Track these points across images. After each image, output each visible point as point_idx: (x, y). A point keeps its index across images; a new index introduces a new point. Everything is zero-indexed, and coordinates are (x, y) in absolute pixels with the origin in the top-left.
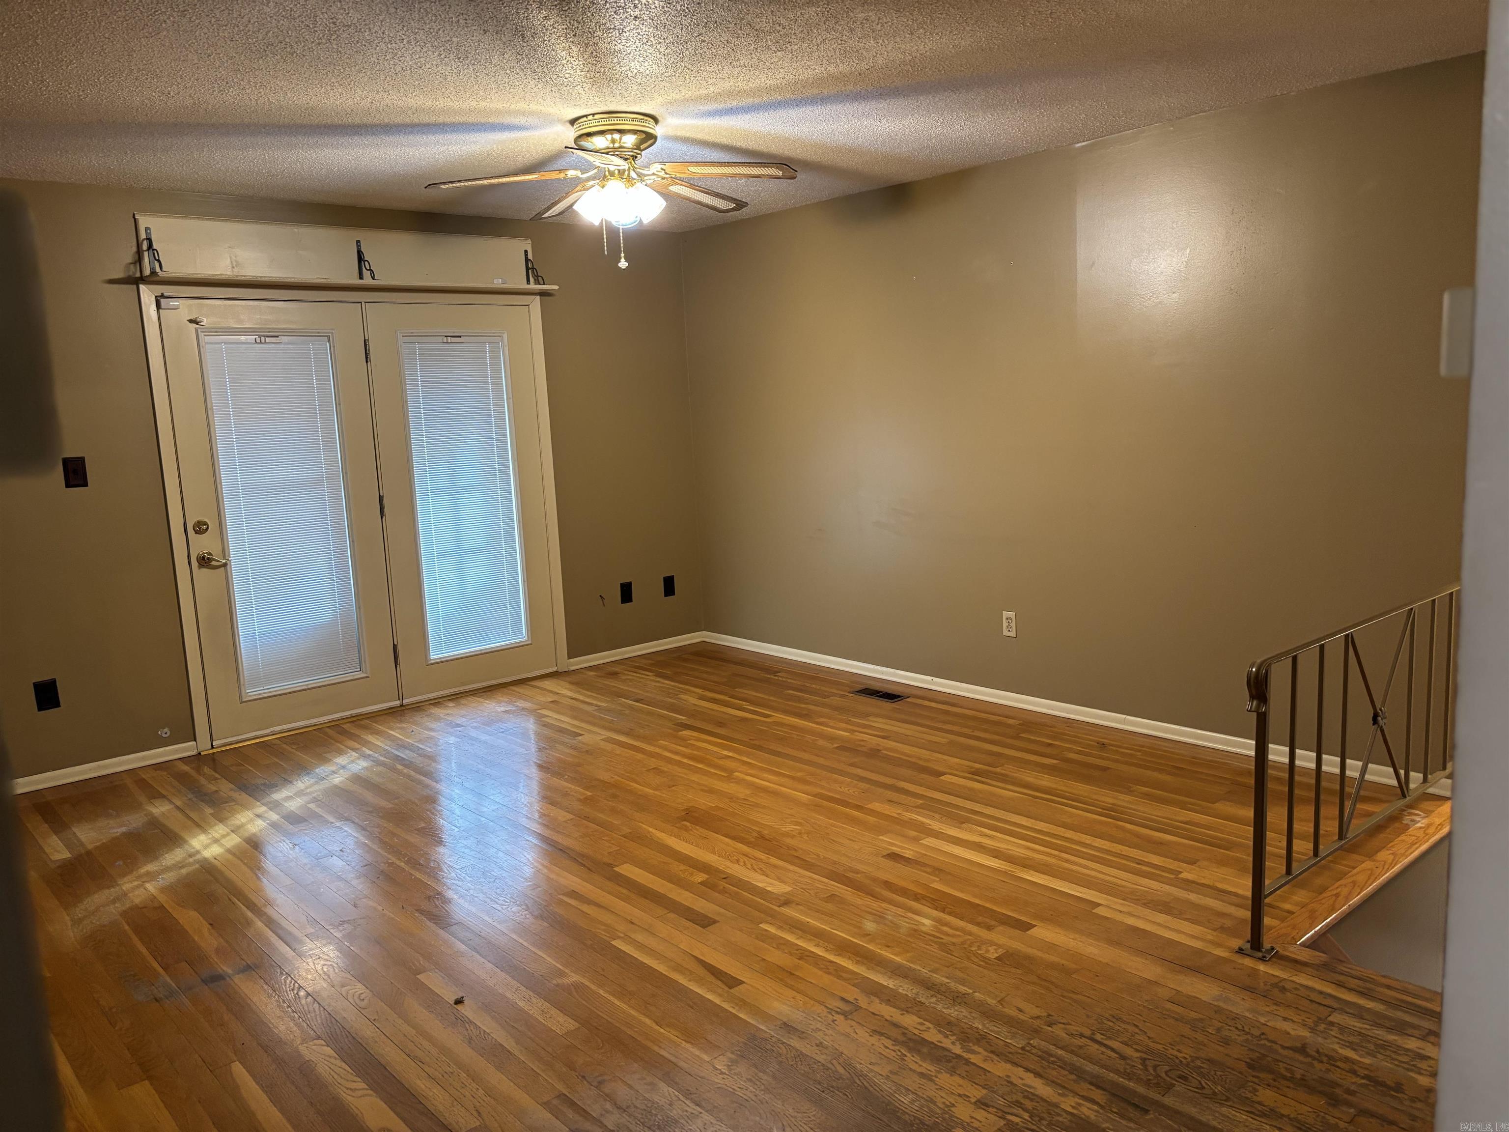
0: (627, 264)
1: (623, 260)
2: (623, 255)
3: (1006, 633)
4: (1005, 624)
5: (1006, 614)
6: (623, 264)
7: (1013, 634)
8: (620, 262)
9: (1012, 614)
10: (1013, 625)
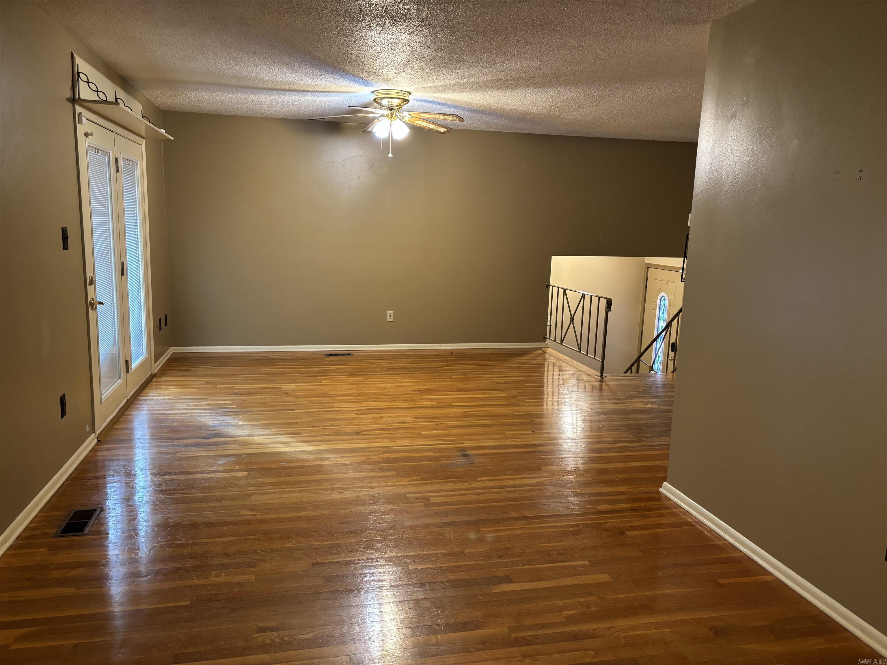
0: (392, 156)
1: (390, 153)
2: (390, 151)
3: (388, 320)
4: (388, 316)
5: (389, 312)
6: (390, 155)
7: (392, 320)
8: (389, 154)
9: (392, 312)
10: (392, 316)
